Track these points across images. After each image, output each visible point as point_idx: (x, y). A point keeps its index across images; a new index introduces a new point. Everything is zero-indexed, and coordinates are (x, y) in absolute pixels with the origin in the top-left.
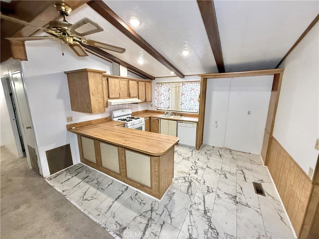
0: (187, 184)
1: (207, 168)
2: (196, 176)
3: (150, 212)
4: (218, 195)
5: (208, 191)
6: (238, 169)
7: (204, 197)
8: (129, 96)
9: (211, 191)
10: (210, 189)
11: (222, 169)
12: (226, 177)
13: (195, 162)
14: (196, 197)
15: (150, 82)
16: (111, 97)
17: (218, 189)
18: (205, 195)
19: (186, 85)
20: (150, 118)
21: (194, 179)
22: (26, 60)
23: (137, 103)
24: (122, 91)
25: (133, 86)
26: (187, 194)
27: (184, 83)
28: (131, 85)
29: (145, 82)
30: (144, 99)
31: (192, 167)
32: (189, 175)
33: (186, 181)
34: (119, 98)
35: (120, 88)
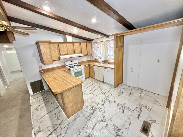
0: (92, 111)
1: (113, 102)
2: (101, 107)
3: (58, 125)
4: (107, 125)
5: (102, 120)
6: (138, 106)
7: (96, 124)
8: (75, 53)
9: (104, 120)
10: (105, 118)
11: (124, 104)
12: (123, 112)
13: (108, 96)
14: (91, 123)
15: (91, 43)
16: (61, 54)
17: (110, 121)
18: (98, 122)
19: (110, 43)
20: (89, 65)
21: (98, 108)
22: (15, 40)
23: (81, 56)
24: (69, 50)
25: (77, 46)
26: (87, 118)
27: (109, 41)
28: (75, 46)
29: (86, 43)
30: (86, 54)
31: (103, 100)
32: (98, 105)
33: (92, 109)
34: (67, 54)
35: (68, 49)
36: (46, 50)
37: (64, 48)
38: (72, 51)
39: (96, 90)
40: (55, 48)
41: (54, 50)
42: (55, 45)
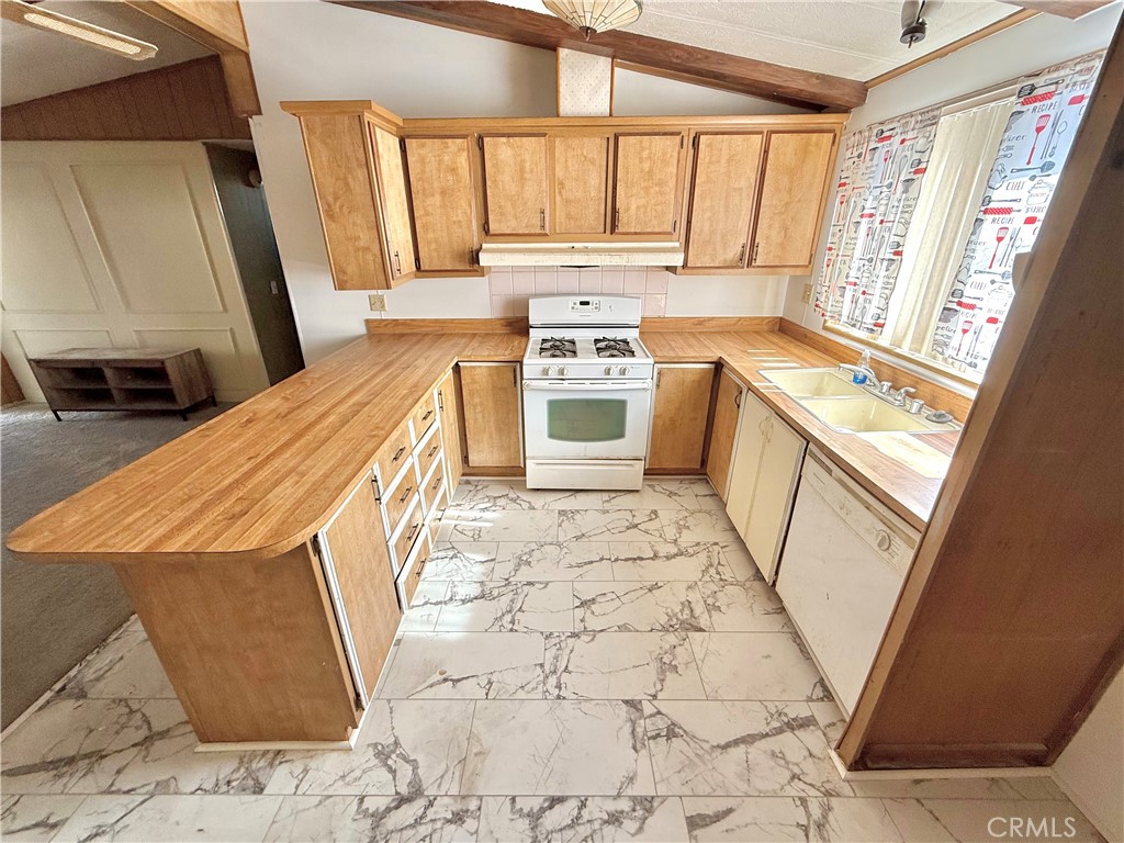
3: (140, 736)
8: (614, 228)
15: (833, 131)
16: (493, 227)
20: (719, 365)
22: (259, 112)
24: (568, 202)
25: (646, 166)
29: (769, 133)
30: (733, 252)
32: (459, 818)
34: (542, 236)
35: (556, 185)
36: (347, 185)
37: (522, 179)
38: (594, 213)
39: (623, 628)
40: (453, 170)
41: (443, 193)
42: (453, 144)
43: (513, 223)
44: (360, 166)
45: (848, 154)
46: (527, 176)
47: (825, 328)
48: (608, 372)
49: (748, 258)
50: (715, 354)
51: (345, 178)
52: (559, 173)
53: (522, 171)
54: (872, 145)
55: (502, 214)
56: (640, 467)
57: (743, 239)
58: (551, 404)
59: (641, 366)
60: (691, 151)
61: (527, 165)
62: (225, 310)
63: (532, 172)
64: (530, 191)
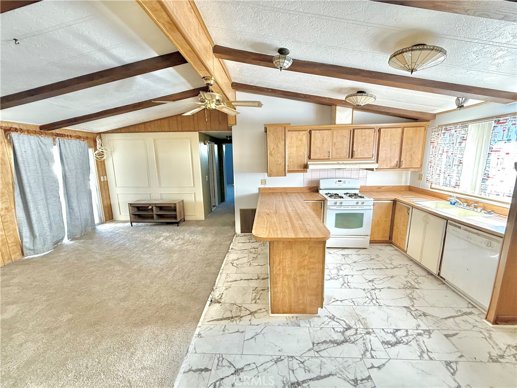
0: (338, 337)
3: (248, 312)
5: (356, 381)
7: (329, 375)
8: (352, 157)
10: (369, 384)
14: (317, 361)
15: (425, 127)
16: (312, 157)
18: (339, 375)
20: (395, 201)
21: (364, 344)
23: (372, 170)
24: (337, 149)
25: (364, 138)
26: (313, 344)
28: (359, 138)
29: (404, 128)
30: (394, 163)
31: (397, 330)
32: (368, 333)
33: (343, 333)
34: (328, 159)
35: (333, 144)
36: (277, 146)
37: (323, 142)
38: (345, 151)
40: (301, 140)
41: (297, 147)
42: (302, 133)
43: (319, 156)
44: (283, 140)
45: (433, 134)
46: (325, 141)
47: (431, 188)
48: (357, 203)
49: (399, 165)
50: (393, 198)
51: (277, 144)
52: (334, 141)
53: (323, 140)
54: (443, 132)
55: (315, 153)
56: (368, 238)
57: (397, 159)
58: (337, 215)
59: (369, 201)
60: (378, 133)
61: (325, 139)
62: (194, 186)
63: (326, 140)
64: (325, 145)
